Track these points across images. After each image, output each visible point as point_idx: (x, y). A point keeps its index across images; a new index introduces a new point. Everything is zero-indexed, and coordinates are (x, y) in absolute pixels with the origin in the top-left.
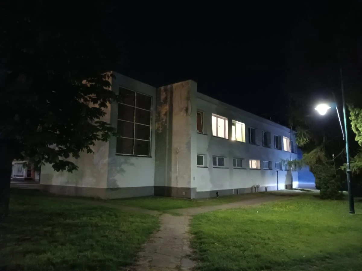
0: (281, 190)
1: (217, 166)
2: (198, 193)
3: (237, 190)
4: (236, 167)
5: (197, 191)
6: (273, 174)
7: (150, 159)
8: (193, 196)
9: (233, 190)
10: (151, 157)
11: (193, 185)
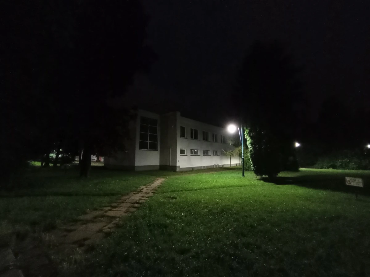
0: (232, 167)
1: (194, 154)
2: (181, 168)
3: (205, 167)
4: (205, 155)
5: (180, 167)
6: (228, 158)
7: (156, 151)
8: (178, 170)
9: (202, 167)
10: (157, 150)
11: (178, 165)
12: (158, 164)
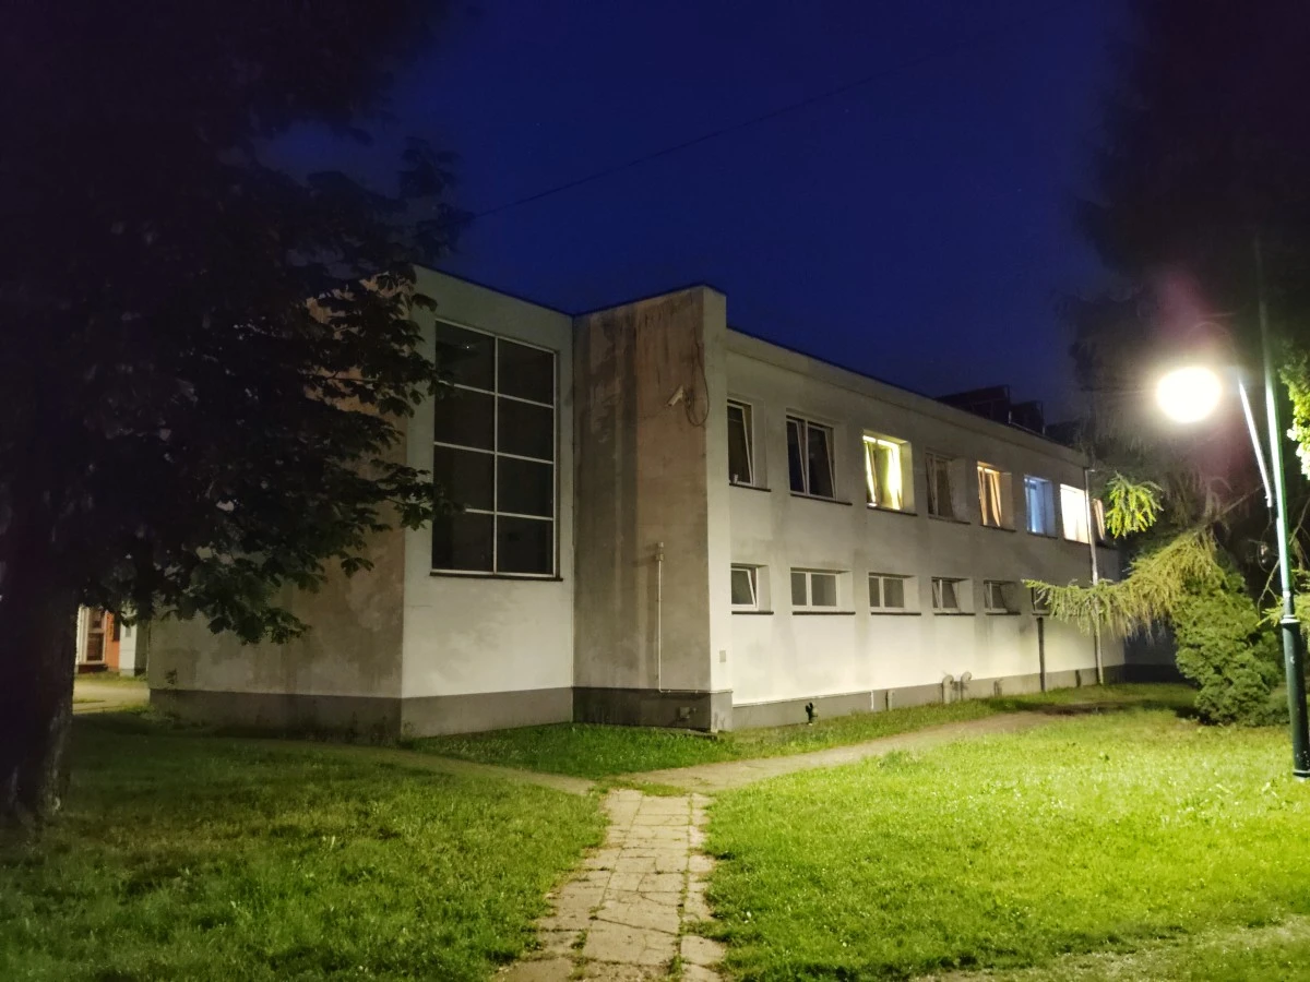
1: (809, 607)
2: (739, 708)
4: (882, 608)
5: (736, 701)
7: (557, 583)
8: (720, 720)
9: (869, 694)
10: (558, 579)
11: (716, 685)
12: (566, 680)
